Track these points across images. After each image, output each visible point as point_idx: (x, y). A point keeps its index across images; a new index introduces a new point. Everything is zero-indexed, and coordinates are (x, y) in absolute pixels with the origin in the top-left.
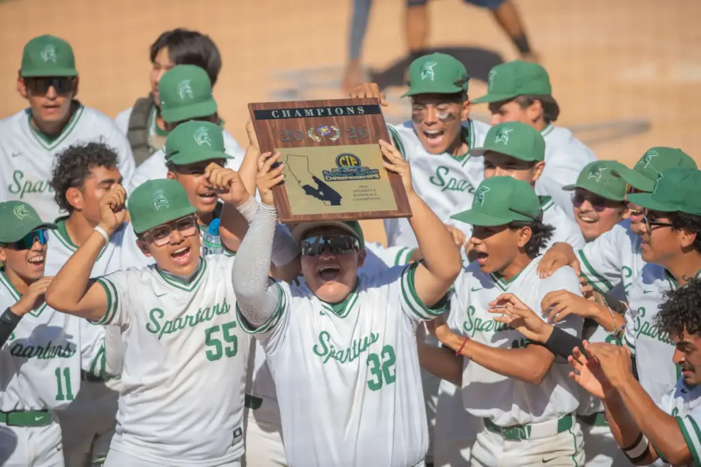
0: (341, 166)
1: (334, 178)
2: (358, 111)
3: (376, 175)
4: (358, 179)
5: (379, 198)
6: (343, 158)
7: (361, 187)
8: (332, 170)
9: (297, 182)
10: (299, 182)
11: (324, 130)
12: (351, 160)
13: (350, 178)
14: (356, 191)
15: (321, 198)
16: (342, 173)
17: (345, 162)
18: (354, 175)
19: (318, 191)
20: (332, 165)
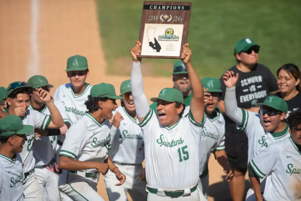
0: (166, 34)
1: (162, 39)
2: (182, 8)
3: (177, 40)
4: (170, 41)
5: (175, 50)
6: (168, 30)
7: (170, 44)
8: (162, 35)
9: (148, 40)
10: (149, 40)
11: (166, 17)
12: (171, 31)
13: (167, 40)
14: (167, 46)
15: (154, 48)
16: (166, 37)
17: (168, 32)
18: (170, 38)
19: (154, 45)
20: (163, 33)
